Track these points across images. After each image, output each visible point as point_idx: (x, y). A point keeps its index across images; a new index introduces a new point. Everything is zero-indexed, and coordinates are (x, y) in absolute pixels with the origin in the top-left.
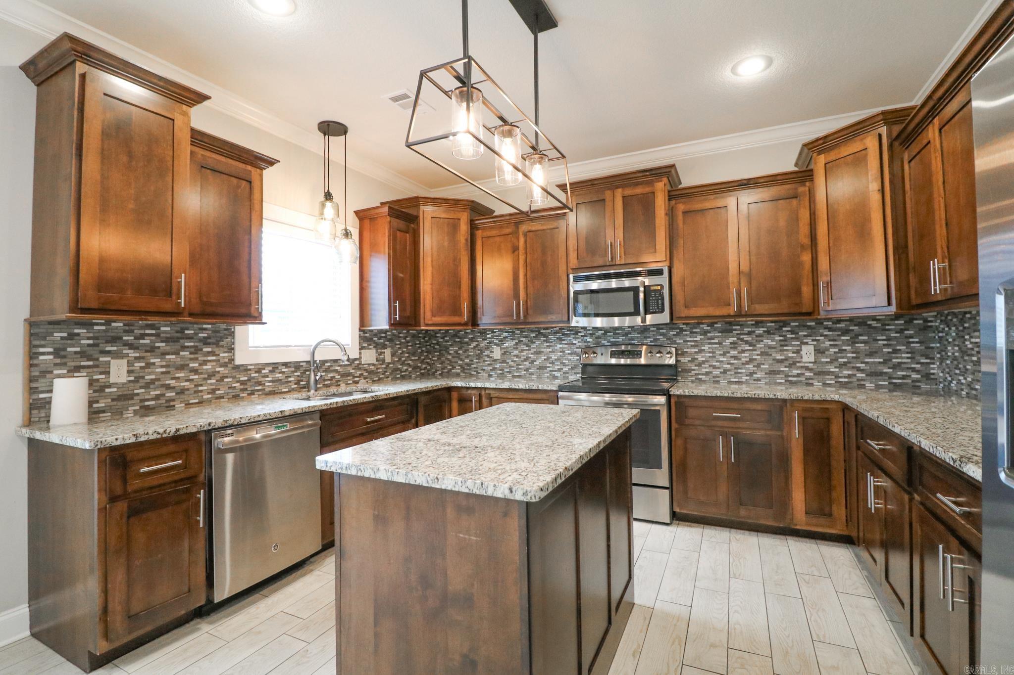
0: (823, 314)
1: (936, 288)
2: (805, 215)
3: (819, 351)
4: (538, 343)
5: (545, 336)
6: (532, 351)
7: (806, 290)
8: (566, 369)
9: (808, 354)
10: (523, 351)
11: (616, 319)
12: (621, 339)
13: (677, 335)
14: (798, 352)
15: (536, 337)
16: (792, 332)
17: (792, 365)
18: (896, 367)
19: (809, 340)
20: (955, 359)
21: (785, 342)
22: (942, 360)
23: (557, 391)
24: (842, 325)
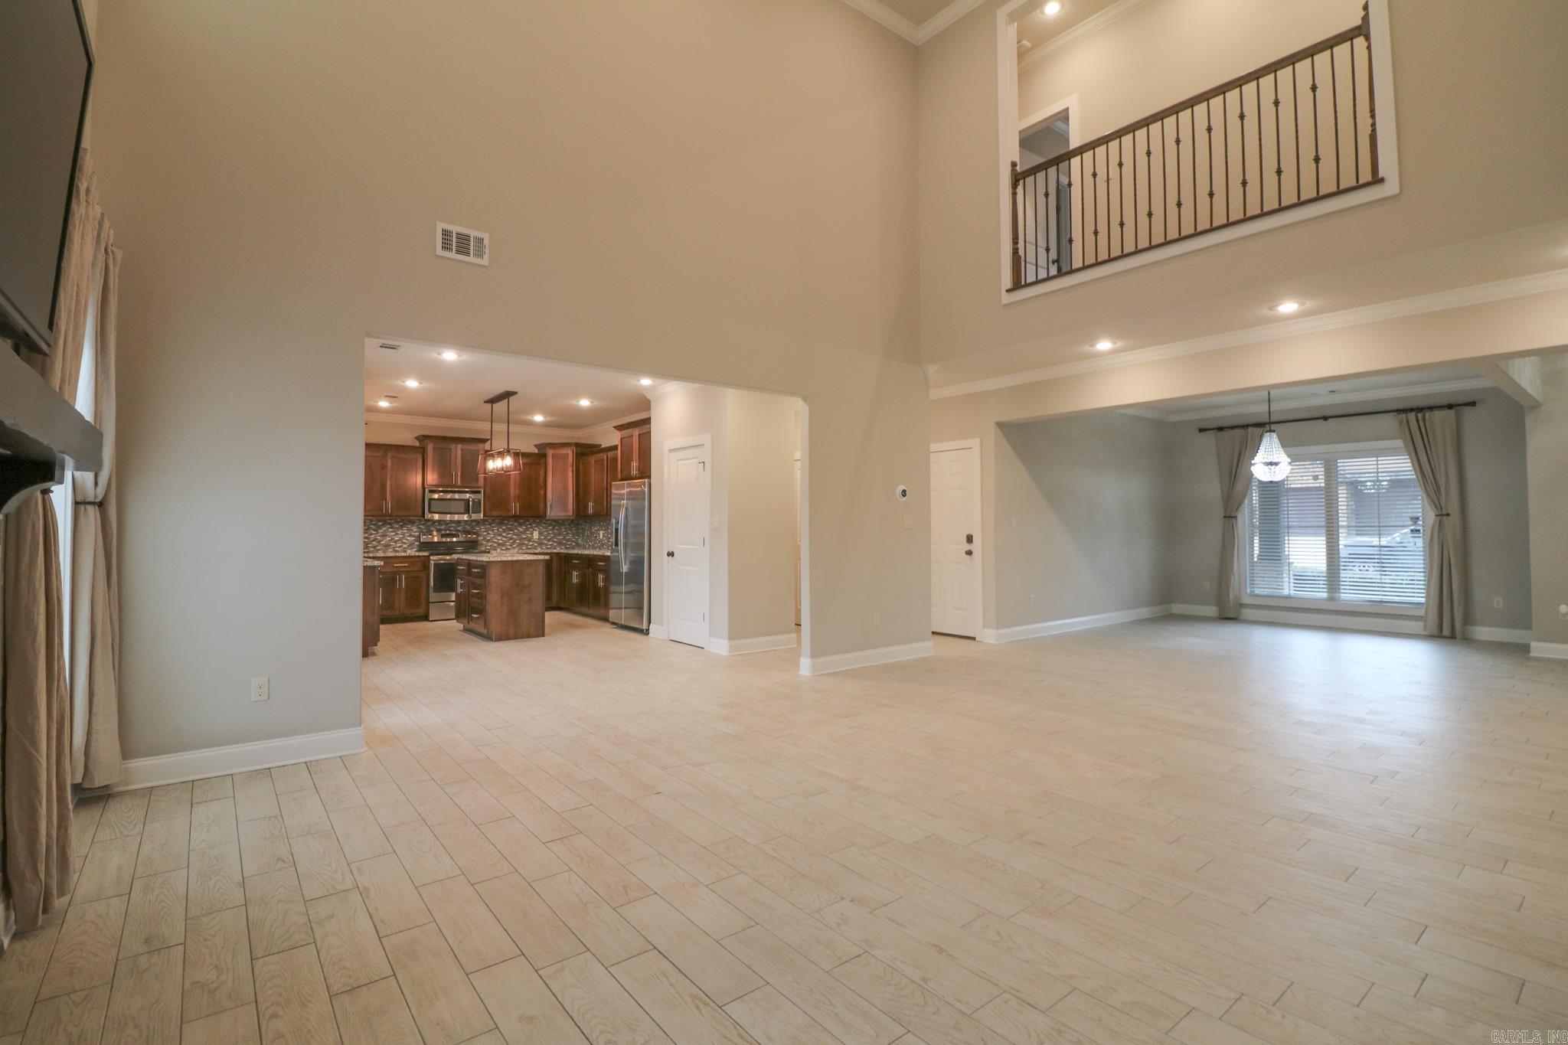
0: (547, 518)
1: (591, 511)
2: (542, 473)
3: (540, 534)
4: (384, 529)
5: (390, 524)
6: (380, 534)
7: (542, 506)
8: (405, 546)
9: (536, 535)
10: (371, 534)
11: (456, 516)
12: (443, 527)
13: (476, 525)
14: (532, 534)
15: (383, 524)
16: (530, 524)
17: (529, 540)
18: (567, 541)
19: (536, 528)
20: (588, 536)
21: (527, 529)
22: (583, 537)
23: (428, 557)
24: (549, 522)
